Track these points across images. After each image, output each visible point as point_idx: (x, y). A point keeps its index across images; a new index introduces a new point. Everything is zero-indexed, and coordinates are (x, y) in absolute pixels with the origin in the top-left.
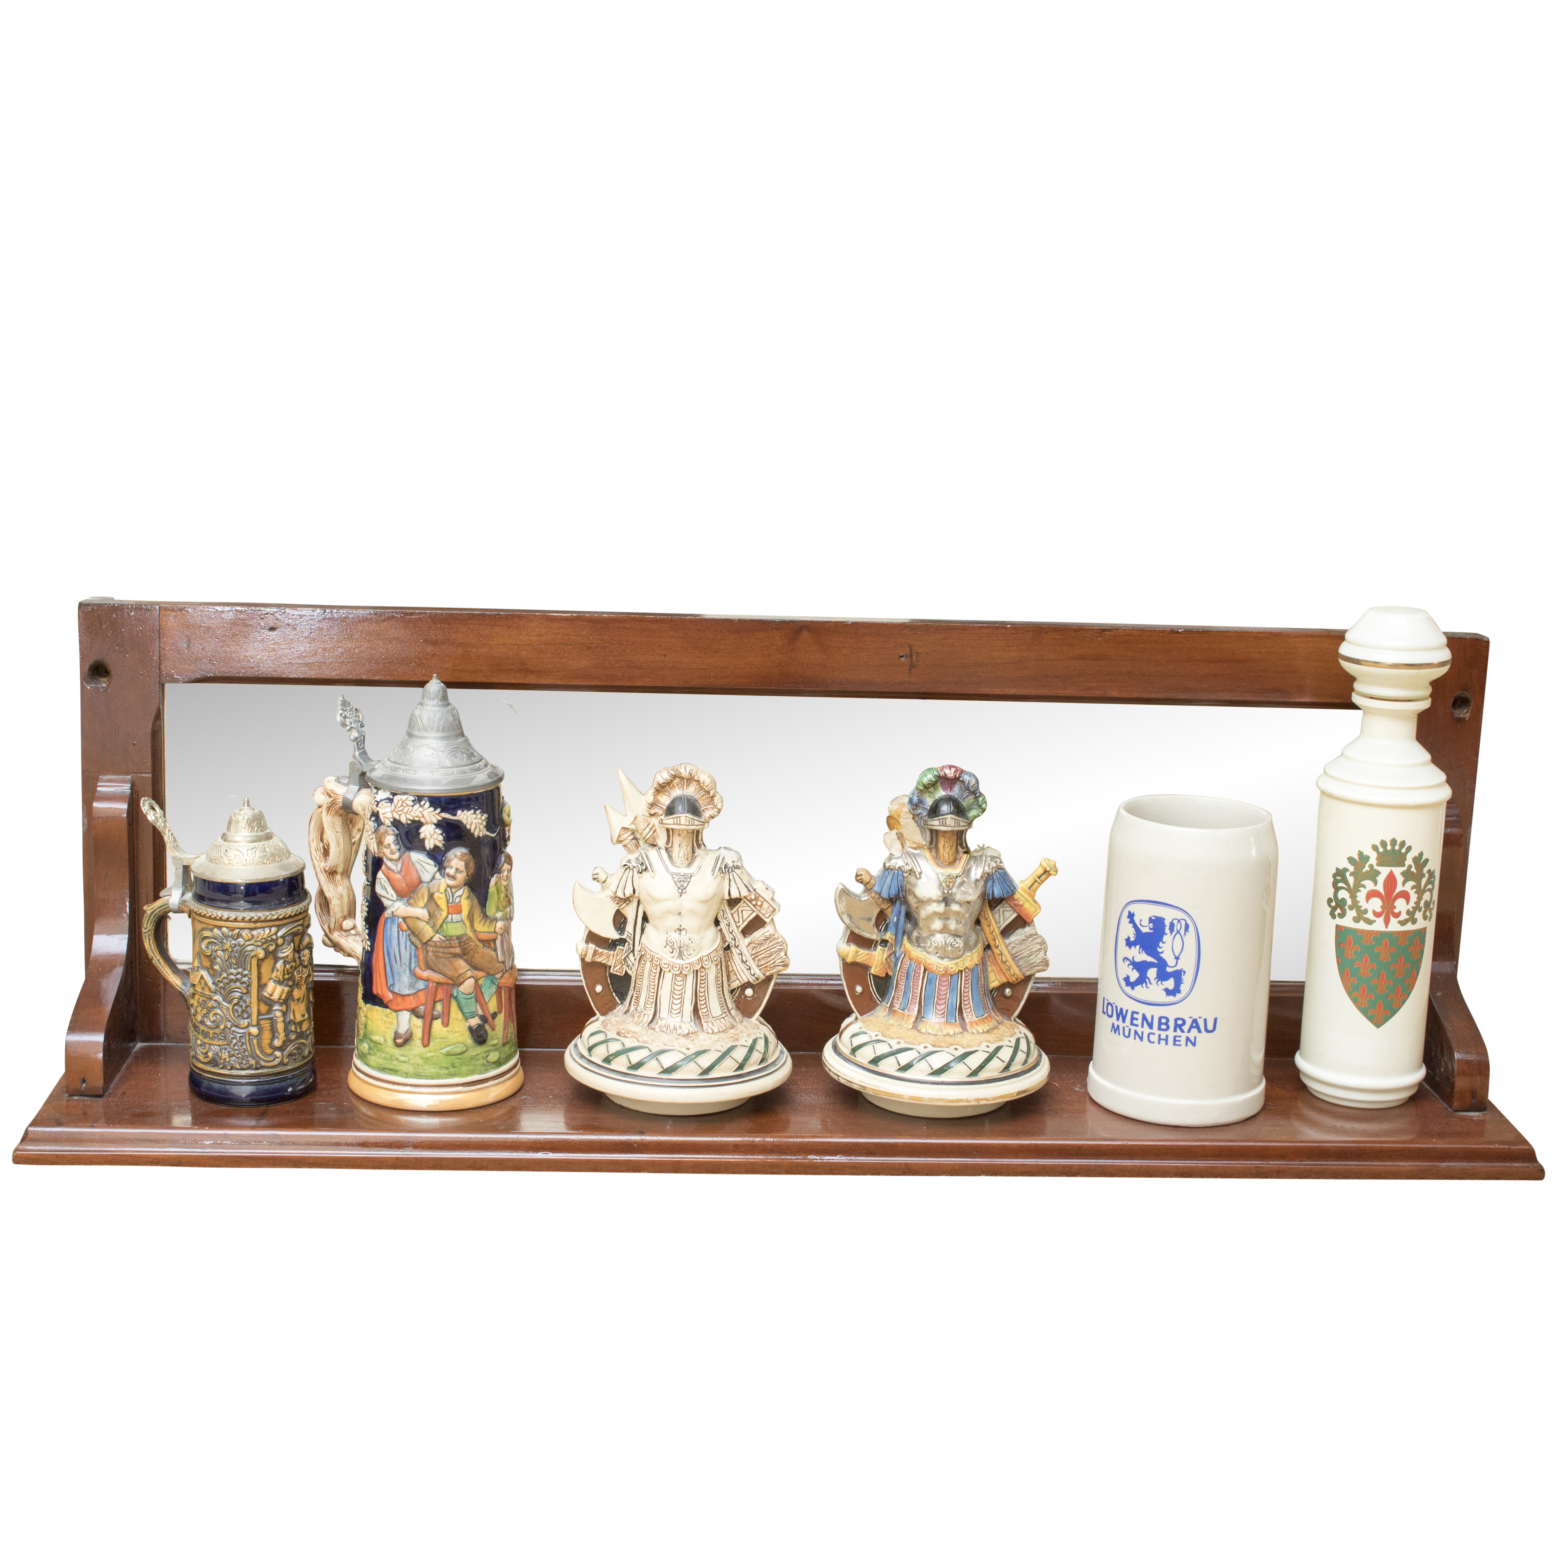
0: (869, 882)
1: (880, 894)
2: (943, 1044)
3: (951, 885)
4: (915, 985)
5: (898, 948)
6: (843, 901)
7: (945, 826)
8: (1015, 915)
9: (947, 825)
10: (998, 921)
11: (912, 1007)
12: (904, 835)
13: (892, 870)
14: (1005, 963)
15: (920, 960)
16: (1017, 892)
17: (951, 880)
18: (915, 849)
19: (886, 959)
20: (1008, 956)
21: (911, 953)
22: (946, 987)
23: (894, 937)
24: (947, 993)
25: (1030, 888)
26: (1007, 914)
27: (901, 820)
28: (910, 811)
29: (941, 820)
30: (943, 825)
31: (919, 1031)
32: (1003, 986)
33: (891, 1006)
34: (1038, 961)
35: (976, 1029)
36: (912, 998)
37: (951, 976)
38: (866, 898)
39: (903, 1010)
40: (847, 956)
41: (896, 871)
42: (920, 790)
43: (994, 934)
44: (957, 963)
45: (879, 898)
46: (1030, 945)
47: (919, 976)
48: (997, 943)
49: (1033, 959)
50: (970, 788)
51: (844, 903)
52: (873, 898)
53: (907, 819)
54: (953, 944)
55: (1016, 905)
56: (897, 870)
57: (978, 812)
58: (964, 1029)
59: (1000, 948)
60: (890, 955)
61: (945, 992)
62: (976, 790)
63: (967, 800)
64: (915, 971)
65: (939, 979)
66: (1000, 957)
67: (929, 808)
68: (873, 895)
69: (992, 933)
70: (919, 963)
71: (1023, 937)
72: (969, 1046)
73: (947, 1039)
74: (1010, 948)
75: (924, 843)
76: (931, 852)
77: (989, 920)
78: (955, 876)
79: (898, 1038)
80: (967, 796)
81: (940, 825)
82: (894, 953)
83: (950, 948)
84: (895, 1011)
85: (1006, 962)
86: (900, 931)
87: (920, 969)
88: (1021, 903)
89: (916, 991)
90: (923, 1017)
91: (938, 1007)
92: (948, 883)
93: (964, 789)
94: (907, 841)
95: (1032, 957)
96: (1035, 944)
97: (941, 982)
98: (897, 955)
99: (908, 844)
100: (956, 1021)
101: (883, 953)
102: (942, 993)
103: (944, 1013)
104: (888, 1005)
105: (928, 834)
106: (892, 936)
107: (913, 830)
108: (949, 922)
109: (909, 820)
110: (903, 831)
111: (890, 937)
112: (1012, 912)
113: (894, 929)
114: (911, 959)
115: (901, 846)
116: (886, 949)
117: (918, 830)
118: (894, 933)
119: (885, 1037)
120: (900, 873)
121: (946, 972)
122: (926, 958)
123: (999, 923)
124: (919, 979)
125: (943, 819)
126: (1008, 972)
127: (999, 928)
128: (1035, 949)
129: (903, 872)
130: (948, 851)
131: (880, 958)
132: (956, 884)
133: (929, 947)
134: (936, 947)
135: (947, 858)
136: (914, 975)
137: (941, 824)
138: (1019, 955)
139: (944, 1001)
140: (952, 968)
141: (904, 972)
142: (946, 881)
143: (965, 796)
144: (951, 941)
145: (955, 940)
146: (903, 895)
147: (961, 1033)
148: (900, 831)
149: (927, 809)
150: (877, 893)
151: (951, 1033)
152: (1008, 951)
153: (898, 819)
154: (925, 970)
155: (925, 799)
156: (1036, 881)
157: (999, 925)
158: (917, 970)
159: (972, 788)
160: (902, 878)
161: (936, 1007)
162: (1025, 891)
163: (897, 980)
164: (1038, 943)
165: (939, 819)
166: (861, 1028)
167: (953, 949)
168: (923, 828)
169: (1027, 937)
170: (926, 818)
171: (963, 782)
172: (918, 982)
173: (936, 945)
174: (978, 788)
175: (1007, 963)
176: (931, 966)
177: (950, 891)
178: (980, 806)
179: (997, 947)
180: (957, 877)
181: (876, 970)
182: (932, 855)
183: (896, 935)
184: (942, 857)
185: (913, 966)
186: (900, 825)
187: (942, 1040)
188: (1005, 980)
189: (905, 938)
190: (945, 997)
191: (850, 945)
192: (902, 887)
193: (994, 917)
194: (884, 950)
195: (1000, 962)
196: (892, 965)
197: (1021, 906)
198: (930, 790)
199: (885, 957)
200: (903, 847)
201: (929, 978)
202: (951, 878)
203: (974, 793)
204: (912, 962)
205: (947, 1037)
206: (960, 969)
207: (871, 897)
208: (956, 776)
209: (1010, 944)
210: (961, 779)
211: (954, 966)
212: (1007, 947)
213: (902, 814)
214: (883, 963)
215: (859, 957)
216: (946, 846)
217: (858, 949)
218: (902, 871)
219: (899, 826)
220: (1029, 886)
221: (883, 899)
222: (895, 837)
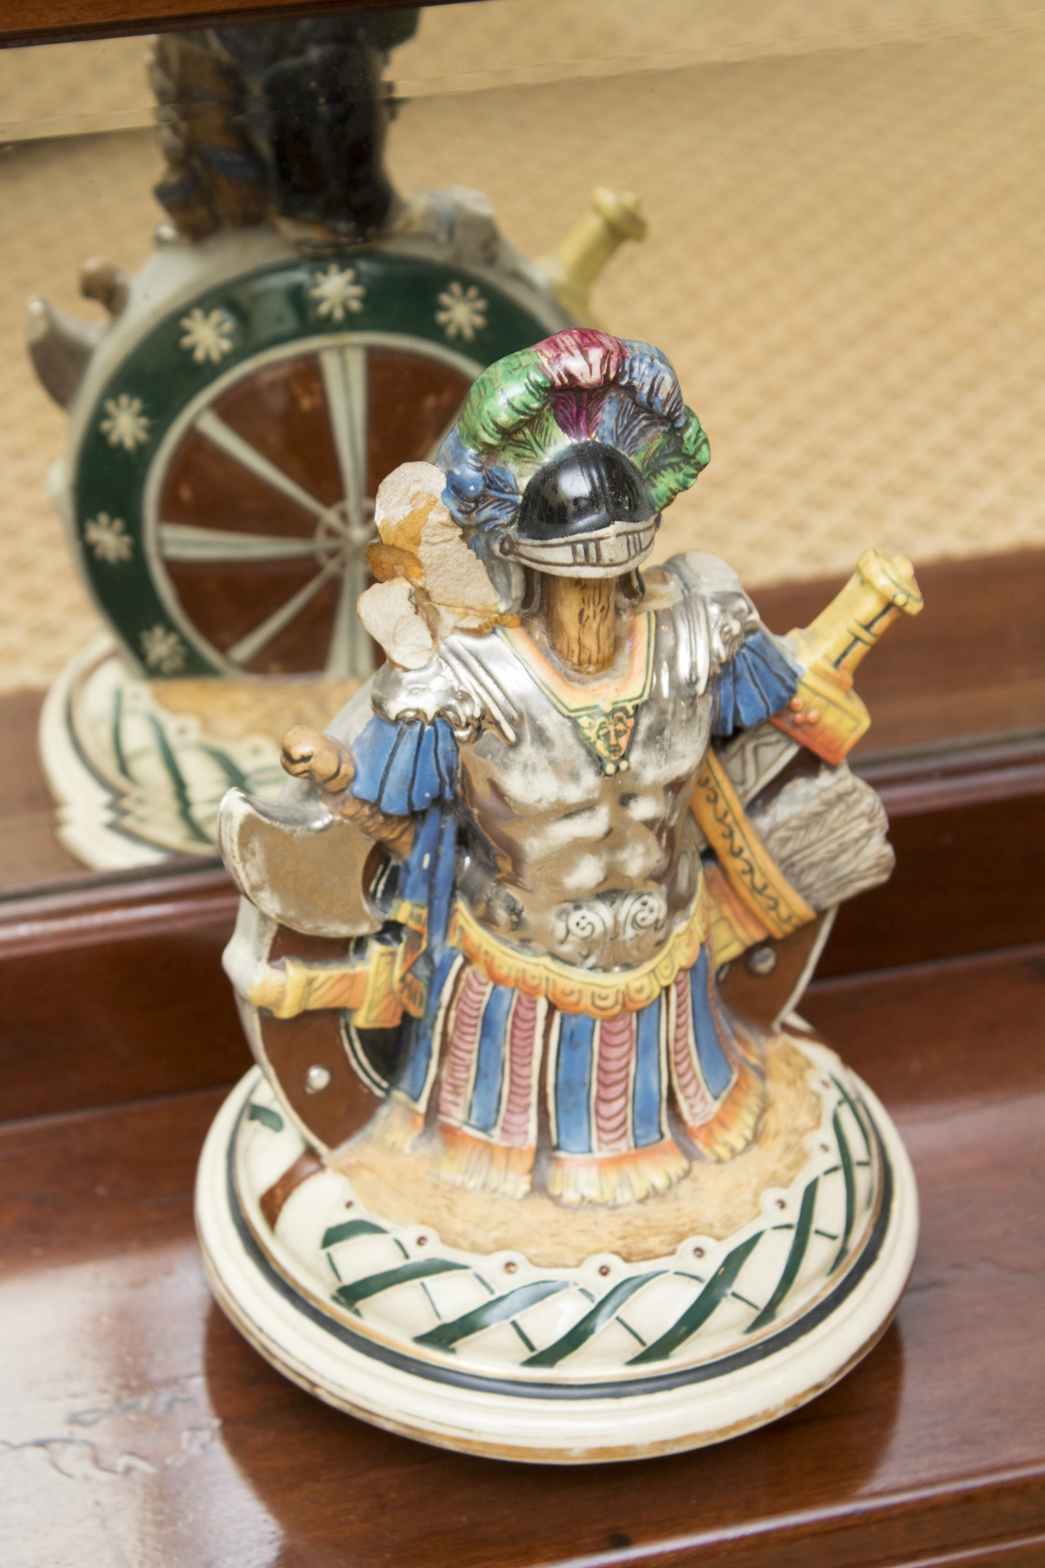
0: (337, 773)
1: (376, 805)
2: (653, 1243)
3: (623, 741)
4: (520, 1054)
5: (437, 939)
6: (253, 854)
7: (598, 563)
8: (792, 752)
9: (607, 561)
10: (738, 778)
11: (517, 1119)
12: (434, 595)
13: (411, 722)
14: (761, 891)
15: (534, 983)
16: (801, 689)
17: (620, 727)
18: (478, 633)
19: (403, 979)
20: (773, 872)
21: (497, 962)
22: (625, 1048)
23: (424, 913)
24: (628, 1064)
25: (837, 664)
26: (767, 754)
27: (423, 552)
28: (453, 518)
29: (580, 547)
30: (587, 563)
31: (556, 1200)
32: (749, 952)
33: (434, 1109)
34: (863, 867)
35: (726, 1144)
36: (511, 1092)
37: (639, 1012)
38: (327, 819)
39: (485, 1129)
40: (279, 1003)
41: (428, 728)
42: (485, 444)
43: (729, 819)
44: (653, 971)
45: (372, 816)
46: (837, 825)
47: (533, 1028)
48: (738, 841)
49: (847, 863)
50: (657, 407)
51: (259, 859)
52: (351, 818)
53: (442, 545)
54: (639, 918)
55: (796, 725)
56: (433, 723)
57: (680, 477)
58: (690, 1155)
59: (746, 854)
60: (415, 963)
61: (623, 1062)
62: (676, 410)
63: (642, 443)
64: (516, 1014)
65: (602, 1028)
66: (747, 878)
67: (520, 499)
68: (350, 810)
69: (721, 820)
70: (529, 994)
71: (814, 806)
72: (730, 1224)
73: (656, 1211)
74: (771, 844)
75: (502, 608)
76: (529, 633)
77: (712, 783)
78: (629, 707)
79: (501, 1246)
80: (642, 432)
81: (575, 564)
82: (428, 955)
83: (630, 932)
84: (449, 1132)
85: (765, 887)
86: (442, 890)
87: (534, 1009)
88: (813, 715)
89: (524, 1072)
90: (557, 1148)
91: (605, 1110)
92: (613, 741)
93: (632, 409)
94: (442, 610)
95: (843, 858)
96: (855, 818)
97: (607, 1038)
98: (437, 958)
99: (448, 619)
100: (662, 1136)
101: (392, 963)
102: (612, 1066)
103: (624, 1123)
104: (422, 1106)
105: (517, 578)
106: (418, 911)
107: (463, 571)
108: (623, 855)
109: (448, 546)
110: (430, 582)
111: (411, 915)
112: (782, 746)
113: (423, 890)
114: (497, 981)
115: (427, 634)
116: (400, 948)
117: (479, 569)
118: (424, 901)
119: (455, 1245)
120: (442, 729)
121: (624, 1005)
122: (552, 976)
123: (743, 782)
124: (531, 1037)
125: (585, 542)
126: (773, 914)
127: (741, 797)
128: (854, 834)
129: (453, 724)
130: (595, 626)
131: (382, 979)
132: (641, 736)
133: (562, 942)
134: (585, 939)
135: (594, 649)
136: (514, 1025)
137: (581, 559)
138: (804, 858)
139: (619, 1089)
140: (640, 990)
141: (474, 1013)
142: (607, 735)
143: (635, 432)
144: (633, 912)
145: (644, 904)
146: (455, 794)
147: (687, 1173)
148: (420, 583)
149: (513, 503)
150: (364, 802)
151: (660, 1182)
152: (770, 852)
153: (412, 549)
154: (552, 1008)
155: (503, 471)
156: (857, 639)
157: (741, 790)
158: (522, 1011)
159: (664, 406)
160: (449, 745)
161: (597, 1112)
162: (824, 676)
163: (444, 1033)
164: (862, 815)
165: (573, 544)
166: (349, 1205)
167: (641, 932)
168: (504, 564)
169: (829, 805)
170: (512, 531)
171: (631, 389)
172: (531, 1045)
173: (586, 933)
174: (679, 401)
175: (769, 891)
176: (573, 999)
177: (623, 765)
178: (688, 458)
179: (737, 854)
180: (636, 708)
181: (373, 1016)
182: (537, 644)
183: (430, 904)
184: (575, 647)
185: (509, 1001)
186: (419, 564)
187: (640, 1222)
188: (758, 935)
189: (461, 905)
190: (622, 1075)
191: (283, 968)
192: (451, 771)
193: (726, 771)
194: (393, 954)
195: (744, 892)
196: (422, 987)
197: (812, 724)
198: (520, 436)
199: (398, 972)
200: (434, 636)
201: (567, 1030)
202: (620, 720)
203: (670, 419)
204: (501, 988)
205: (651, 1202)
206: (665, 983)
207: (344, 816)
208: (606, 376)
209: (772, 831)
210: (623, 383)
211: (645, 981)
212: (764, 840)
213: (426, 534)
214: (391, 992)
215: (315, 996)
216: (589, 612)
217: (312, 973)
218: (447, 723)
219: (417, 570)
220: (835, 657)
221: (387, 817)
222: (407, 608)
